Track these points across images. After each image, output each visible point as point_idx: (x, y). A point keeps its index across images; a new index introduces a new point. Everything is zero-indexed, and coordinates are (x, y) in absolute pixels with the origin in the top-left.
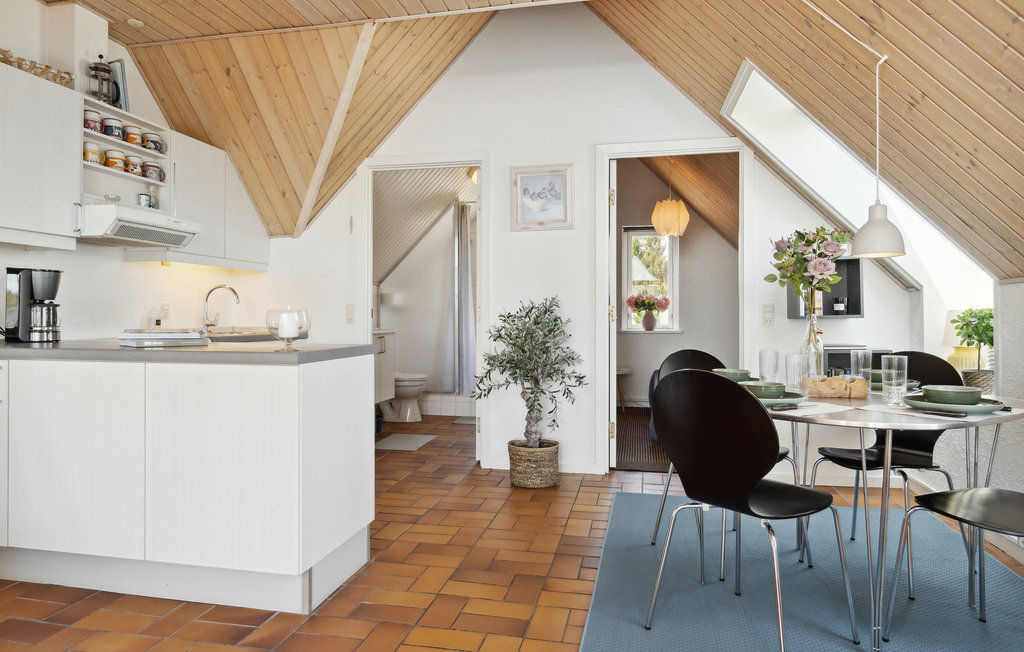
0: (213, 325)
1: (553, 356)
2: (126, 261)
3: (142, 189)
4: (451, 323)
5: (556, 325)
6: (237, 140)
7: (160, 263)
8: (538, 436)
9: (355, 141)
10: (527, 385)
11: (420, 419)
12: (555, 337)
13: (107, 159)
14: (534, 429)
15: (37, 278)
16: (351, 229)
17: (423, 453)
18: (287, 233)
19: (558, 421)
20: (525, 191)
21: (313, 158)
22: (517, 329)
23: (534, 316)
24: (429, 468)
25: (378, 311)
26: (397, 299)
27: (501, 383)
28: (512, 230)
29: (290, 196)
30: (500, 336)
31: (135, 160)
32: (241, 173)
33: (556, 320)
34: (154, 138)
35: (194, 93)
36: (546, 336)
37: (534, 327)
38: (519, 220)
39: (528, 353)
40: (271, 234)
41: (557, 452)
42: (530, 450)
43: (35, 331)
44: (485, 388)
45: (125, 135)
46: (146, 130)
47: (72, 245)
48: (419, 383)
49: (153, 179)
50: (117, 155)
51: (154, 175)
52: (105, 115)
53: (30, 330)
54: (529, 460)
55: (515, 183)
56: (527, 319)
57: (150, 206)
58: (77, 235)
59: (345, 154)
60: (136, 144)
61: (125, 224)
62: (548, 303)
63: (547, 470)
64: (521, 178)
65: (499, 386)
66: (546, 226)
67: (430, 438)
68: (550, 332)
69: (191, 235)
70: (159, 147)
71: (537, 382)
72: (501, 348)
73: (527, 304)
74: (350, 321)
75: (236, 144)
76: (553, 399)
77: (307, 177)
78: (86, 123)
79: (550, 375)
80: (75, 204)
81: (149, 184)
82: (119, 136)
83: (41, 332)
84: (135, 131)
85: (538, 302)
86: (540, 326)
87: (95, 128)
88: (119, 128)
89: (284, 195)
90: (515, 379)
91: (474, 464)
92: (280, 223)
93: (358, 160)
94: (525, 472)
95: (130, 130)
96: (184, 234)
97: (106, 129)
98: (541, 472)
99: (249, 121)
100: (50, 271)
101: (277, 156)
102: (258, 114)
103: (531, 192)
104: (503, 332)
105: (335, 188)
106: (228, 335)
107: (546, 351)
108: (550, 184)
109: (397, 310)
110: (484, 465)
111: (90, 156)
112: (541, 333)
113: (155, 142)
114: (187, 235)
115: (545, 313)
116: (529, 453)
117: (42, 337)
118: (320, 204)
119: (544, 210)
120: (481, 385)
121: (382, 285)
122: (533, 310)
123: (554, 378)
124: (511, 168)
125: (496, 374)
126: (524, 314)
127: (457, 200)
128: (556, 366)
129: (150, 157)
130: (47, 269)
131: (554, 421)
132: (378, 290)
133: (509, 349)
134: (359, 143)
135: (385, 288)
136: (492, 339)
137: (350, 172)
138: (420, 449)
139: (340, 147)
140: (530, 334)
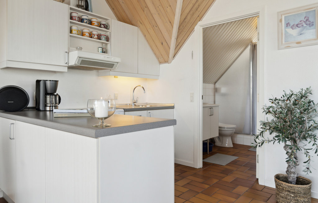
0: (136, 102)
1: (307, 125)
2: (98, 76)
3: (100, 45)
4: (249, 101)
5: (309, 106)
6: (141, 21)
7: (114, 77)
8: (296, 176)
9: (191, 12)
10: (289, 143)
11: (232, 146)
12: (308, 113)
13: (83, 33)
14: (292, 170)
15: (48, 83)
16: (192, 57)
17: (228, 167)
18: (166, 62)
19: (311, 169)
20: (287, 25)
21: (171, 23)
22: (281, 108)
23: (293, 100)
24: (229, 179)
25: (214, 95)
26: (223, 90)
27: (270, 140)
28: (279, 49)
29: (165, 44)
30: (269, 112)
31: (95, 32)
32: (145, 36)
33: (309, 102)
34: (103, 23)
35: (123, 3)
36: (301, 113)
37: (293, 107)
38: (284, 42)
39: (288, 123)
40: (160, 63)
41: (310, 188)
42: (290, 185)
43: (48, 106)
44: (259, 141)
45: (90, 22)
46: (99, 20)
47: (66, 70)
48: (231, 129)
49: (103, 40)
50: (86, 31)
51: (103, 39)
52: (80, 14)
53: (46, 106)
54: (289, 191)
55: (281, 21)
56: (288, 102)
57: (103, 52)
58: (67, 65)
59: (186, 20)
60: (95, 25)
61: (84, 59)
62: (304, 92)
63: (302, 199)
64: (285, 17)
65: (269, 141)
66: (302, 44)
67: (234, 158)
68: (305, 110)
69: (117, 63)
70: (106, 27)
71: (295, 142)
72: (270, 118)
73: (288, 93)
74: (192, 101)
75: (141, 23)
76: (307, 153)
77: (170, 33)
78: (71, 18)
79: (305, 138)
80: (66, 52)
81: (103, 43)
82: (86, 22)
83: (50, 106)
84: (94, 20)
85: (296, 91)
86: (298, 106)
87: (75, 20)
88: (86, 19)
89: (162, 44)
90: (279, 140)
91: (255, 180)
92: (163, 57)
93: (194, 24)
94: (286, 198)
95: (93, 20)
96: (113, 63)
97: (82, 20)
98: (298, 200)
99: (144, 11)
100: (53, 81)
101: (157, 26)
102: (147, 7)
103: (292, 25)
104: (271, 110)
105: (185, 38)
106: (141, 107)
107: (302, 122)
108: (305, 17)
109: (224, 95)
110: (261, 183)
111: (74, 32)
112: (299, 111)
113: (104, 25)
114: (115, 63)
115: (301, 98)
116: (289, 187)
117: (50, 108)
118: (178, 47)
119: (301, 34)
120: (257, 140)
121: (216, 84)
122: (293, 96)
123: (309, 140)
124: (278, 13)
125: (267, 134)
126: (286, 98)
127: (252, 42)
128: (310, 132)
129: (102, 31)
130: (52, 80)
131: (308, 169)
132: (214, 86)
133: (275, 119)
134: (193, 14)
135: (217, 85)
136: (265, 113)
137: (191, 30)
138: (227, 165)
139: (184, 17)
140: (290, 111)
